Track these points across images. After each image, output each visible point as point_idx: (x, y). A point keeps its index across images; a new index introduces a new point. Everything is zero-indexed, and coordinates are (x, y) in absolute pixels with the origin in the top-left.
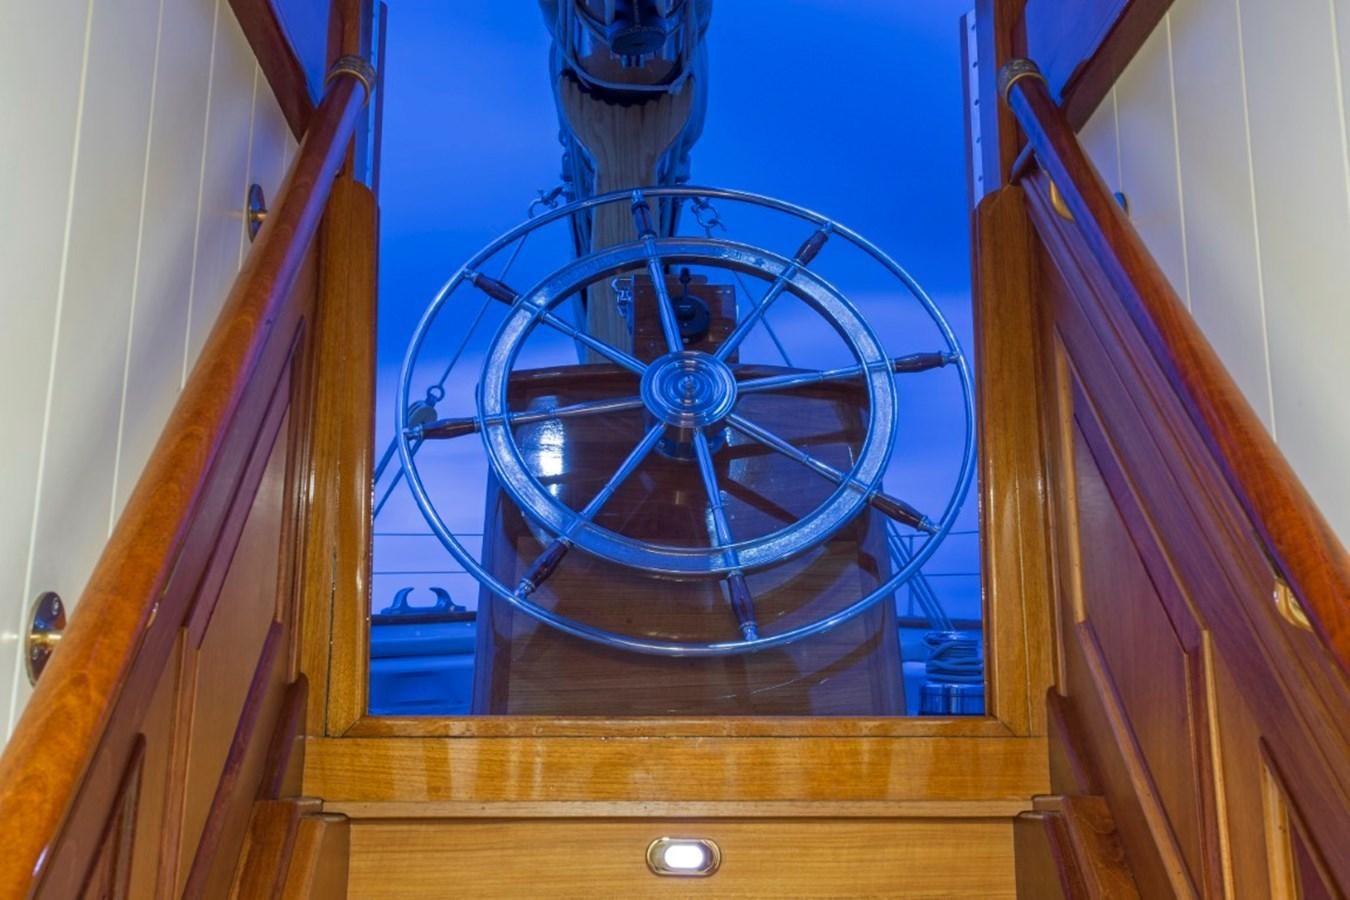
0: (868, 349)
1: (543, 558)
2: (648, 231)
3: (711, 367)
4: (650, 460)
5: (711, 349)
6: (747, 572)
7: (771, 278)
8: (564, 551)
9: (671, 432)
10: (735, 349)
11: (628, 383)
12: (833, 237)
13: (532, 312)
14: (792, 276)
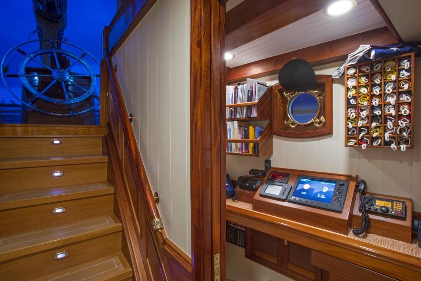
0: (92, 73)
1: (34, 99)
2: (54, 47)
3: (65, 72)
4: (54, 85)
5: (65, 69)
6: (71, 104)
7: (76, 59)
8: (37, 99)
9: (58, 81)
10: (70, 69)
11: (50, 72)
12: (87, 54)
13: (30, 57)
14: (80, 59)
